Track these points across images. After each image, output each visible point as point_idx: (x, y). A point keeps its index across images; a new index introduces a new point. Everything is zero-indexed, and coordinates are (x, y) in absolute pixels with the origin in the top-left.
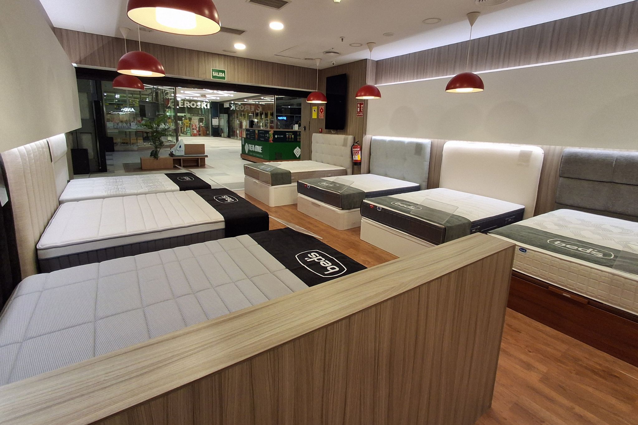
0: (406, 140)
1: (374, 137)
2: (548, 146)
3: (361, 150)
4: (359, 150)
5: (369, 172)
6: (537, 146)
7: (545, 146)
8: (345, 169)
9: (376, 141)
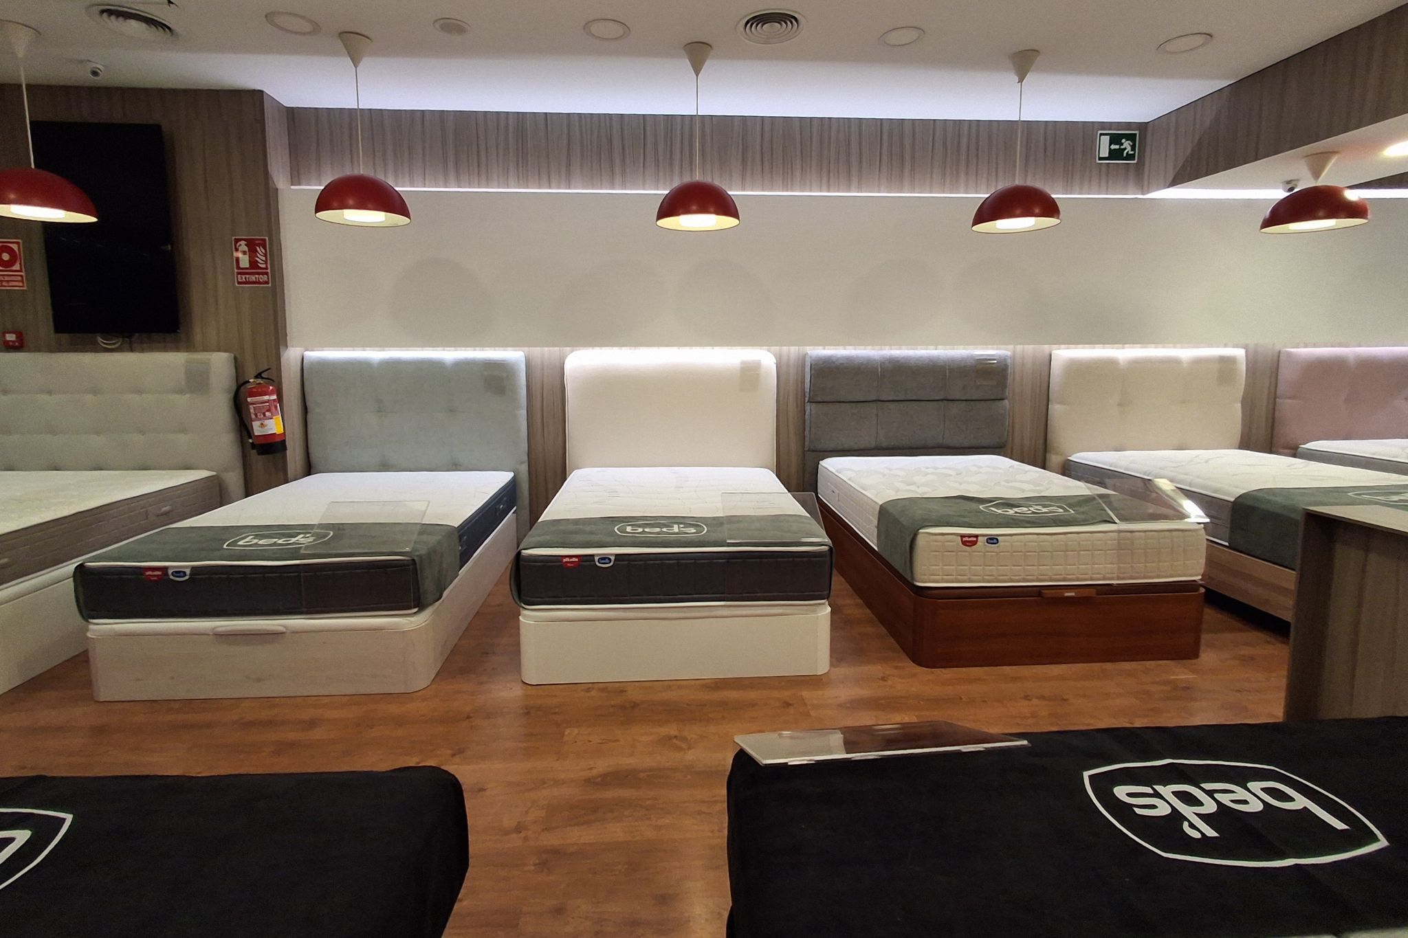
0: (449, 355)
1: (313, 355)
2: (778, 347)
3: (280, 399)
4: (274, 400)
5: (309, 470)
6: (761, 349)
7: (772, 348)
8: (214, 473)
9: (324, 365)
